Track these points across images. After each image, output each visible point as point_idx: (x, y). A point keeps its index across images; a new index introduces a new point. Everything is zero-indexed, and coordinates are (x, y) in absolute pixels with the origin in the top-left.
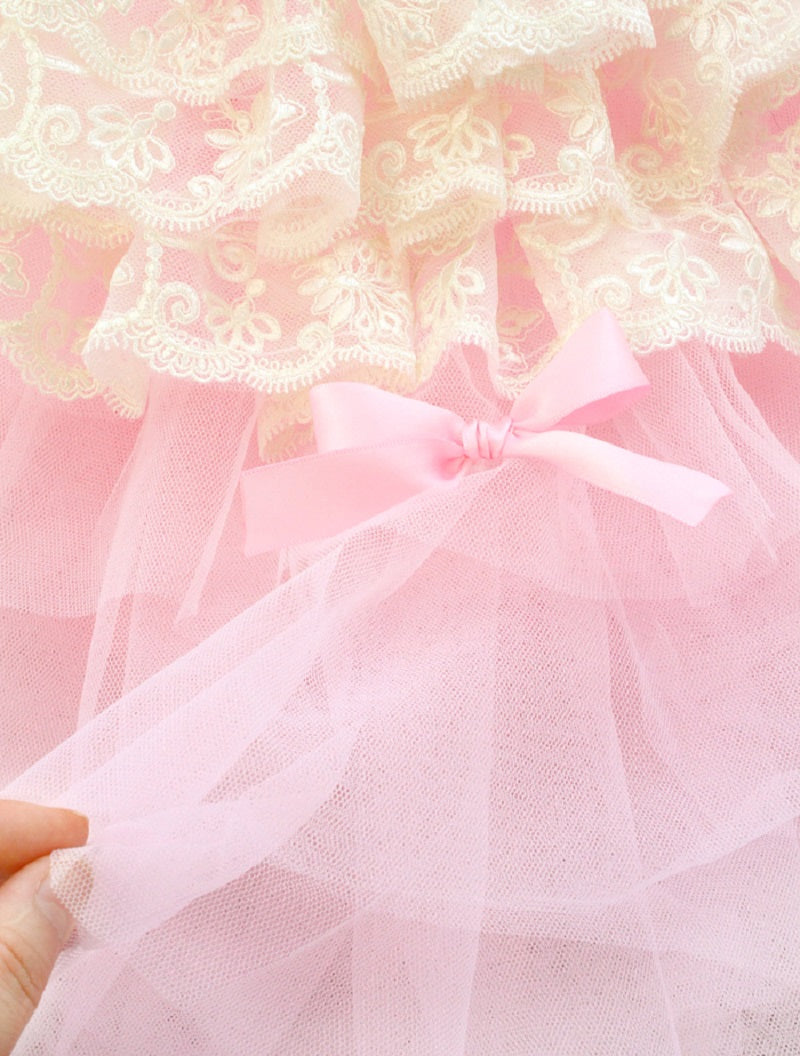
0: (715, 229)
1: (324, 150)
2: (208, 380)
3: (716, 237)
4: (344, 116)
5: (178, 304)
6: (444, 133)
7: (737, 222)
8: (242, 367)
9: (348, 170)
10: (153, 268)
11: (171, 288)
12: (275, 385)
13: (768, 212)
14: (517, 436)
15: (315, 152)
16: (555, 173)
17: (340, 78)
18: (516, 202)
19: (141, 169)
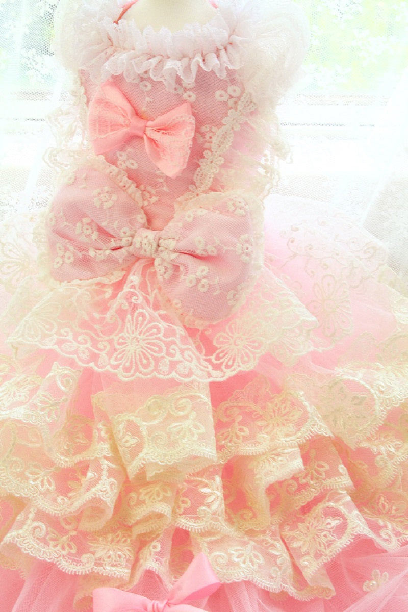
0: (268, 545)
1: (102, 491)
2: (43, 559)
3: (267, 548)
4: (112, 480)
5: (38, 530)
6: (151, 491)
7: (279, 545)
8: (57, 558)
9: (109, 499)
10: (31, 516)
11: (36, 524)
12: (66, 569)
13: (295, 545)
14: (169, 606)
15: (98, 491)
16: (196, 516)
17: (114, 466)
18: (178, 523)
19: (42, 487)
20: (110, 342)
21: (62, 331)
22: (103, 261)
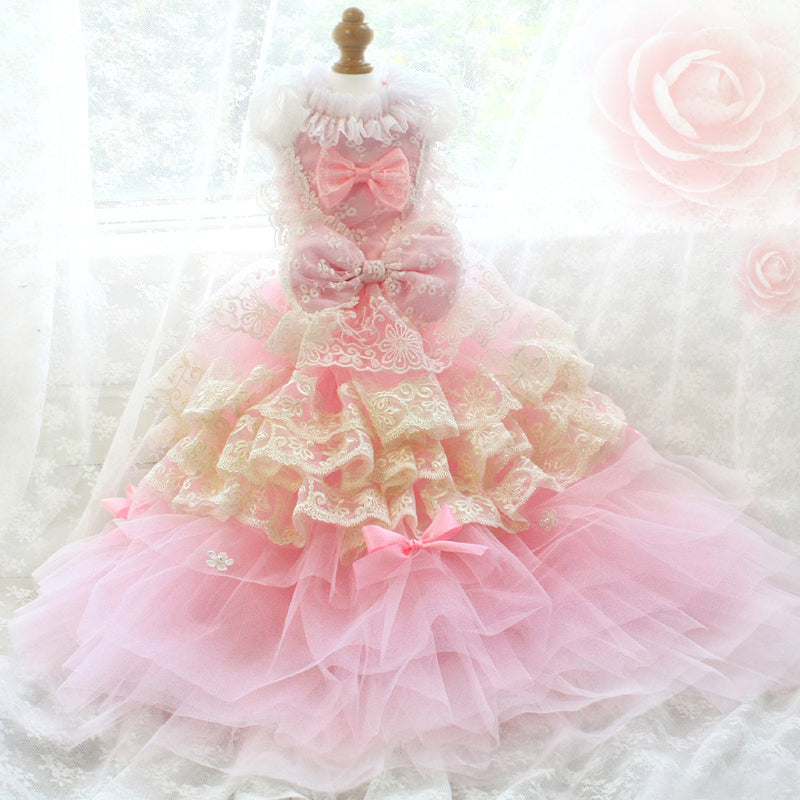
20: (376, 349)
21: (333, 348)
22: (342, 291)
